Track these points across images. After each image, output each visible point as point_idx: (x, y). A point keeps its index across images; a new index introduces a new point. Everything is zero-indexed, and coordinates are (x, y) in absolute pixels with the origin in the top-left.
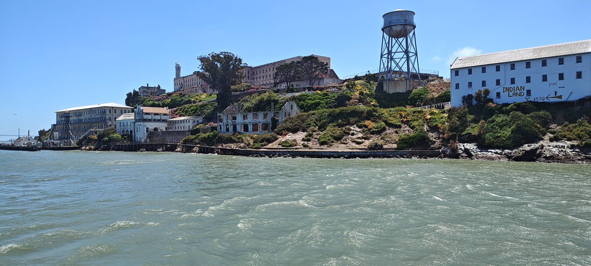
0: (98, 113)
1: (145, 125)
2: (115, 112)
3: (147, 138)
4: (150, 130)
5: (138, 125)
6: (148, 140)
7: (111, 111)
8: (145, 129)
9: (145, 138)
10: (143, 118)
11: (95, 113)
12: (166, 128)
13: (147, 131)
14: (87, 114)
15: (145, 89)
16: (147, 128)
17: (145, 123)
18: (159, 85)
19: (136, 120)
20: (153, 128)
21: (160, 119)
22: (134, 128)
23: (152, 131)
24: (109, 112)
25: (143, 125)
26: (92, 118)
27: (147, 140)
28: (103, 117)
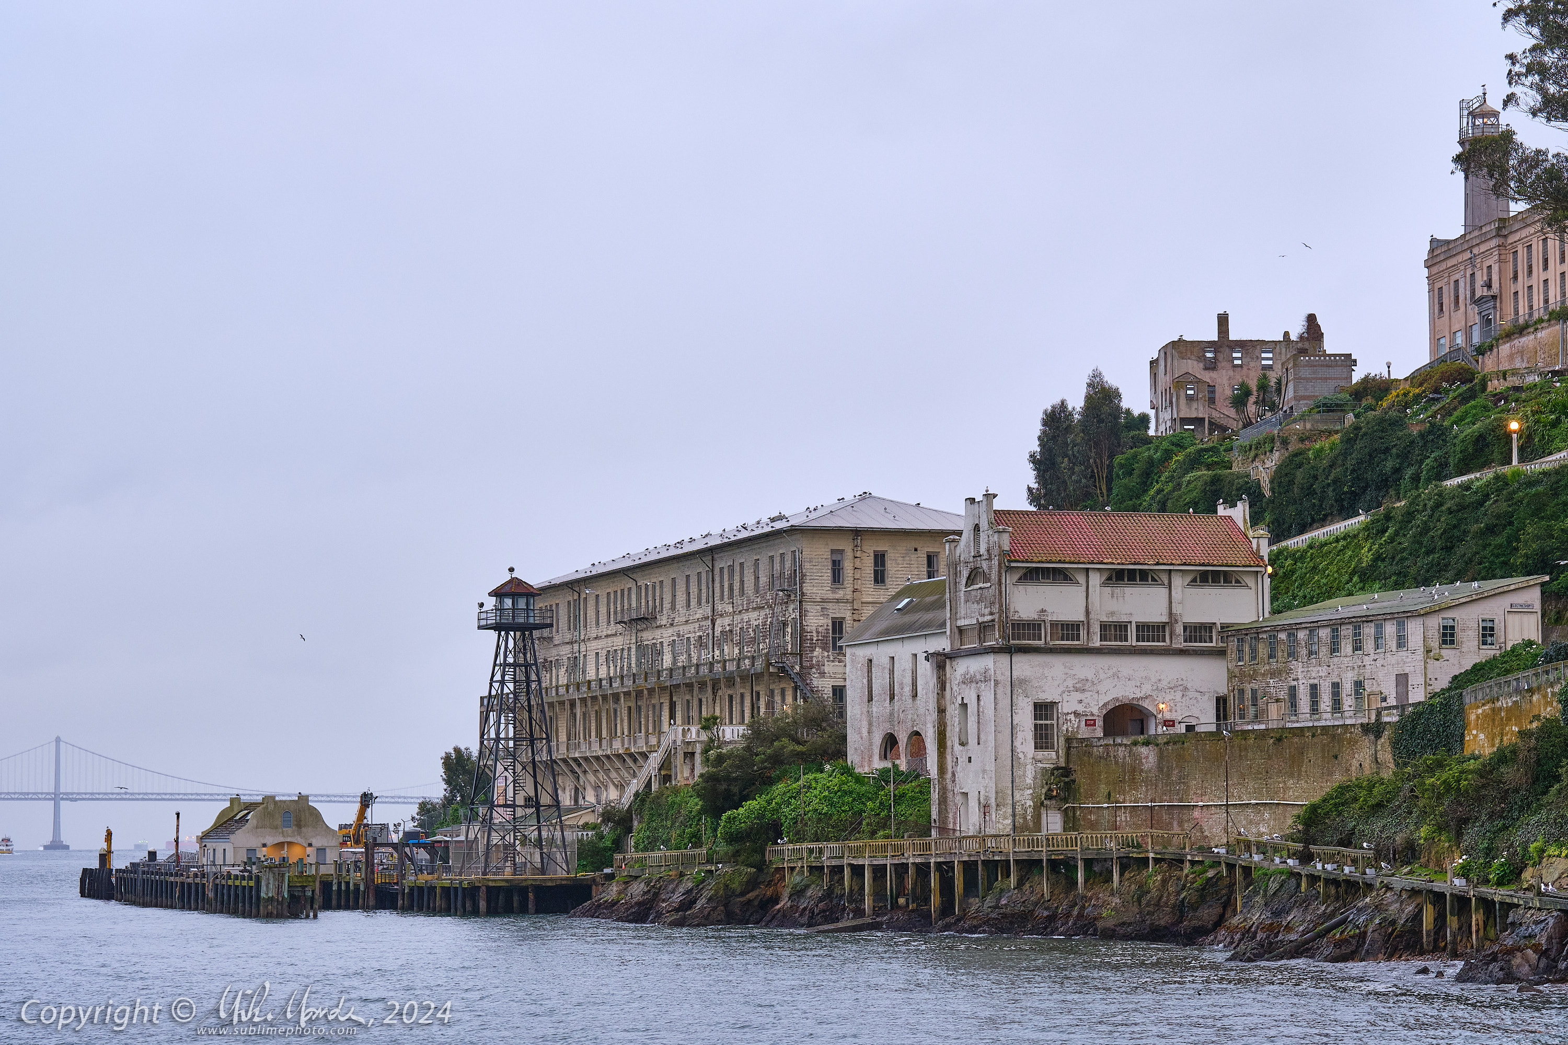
0: (757, 590)
1: (1023, 682)
2: (879, 578)
3: (1039, 806)
4: (1071, 725)
5: (969, 680)
6: (1053, 822)
7: (848, 566)
8: (1026, 719)
9: (1026, 798)
10: (1004, 610)
11: (736, 592)
12: (1221, 703)
13: (1042, 739)
14: (688, 605)
15: (1193, 367)
16: (1043, 709)
17: (1024, 666)
18: (1311, 319)
19: (961, 630)
20: (1095, 705)
21: (1165, 619)
22: (941, 711)
23: (1084, 732)
24: (828, 575)
25: (1005, 678)
26: (718, 629)
27: (1037, 818)
28: (785, 624)
